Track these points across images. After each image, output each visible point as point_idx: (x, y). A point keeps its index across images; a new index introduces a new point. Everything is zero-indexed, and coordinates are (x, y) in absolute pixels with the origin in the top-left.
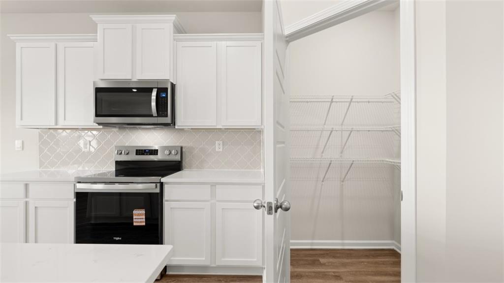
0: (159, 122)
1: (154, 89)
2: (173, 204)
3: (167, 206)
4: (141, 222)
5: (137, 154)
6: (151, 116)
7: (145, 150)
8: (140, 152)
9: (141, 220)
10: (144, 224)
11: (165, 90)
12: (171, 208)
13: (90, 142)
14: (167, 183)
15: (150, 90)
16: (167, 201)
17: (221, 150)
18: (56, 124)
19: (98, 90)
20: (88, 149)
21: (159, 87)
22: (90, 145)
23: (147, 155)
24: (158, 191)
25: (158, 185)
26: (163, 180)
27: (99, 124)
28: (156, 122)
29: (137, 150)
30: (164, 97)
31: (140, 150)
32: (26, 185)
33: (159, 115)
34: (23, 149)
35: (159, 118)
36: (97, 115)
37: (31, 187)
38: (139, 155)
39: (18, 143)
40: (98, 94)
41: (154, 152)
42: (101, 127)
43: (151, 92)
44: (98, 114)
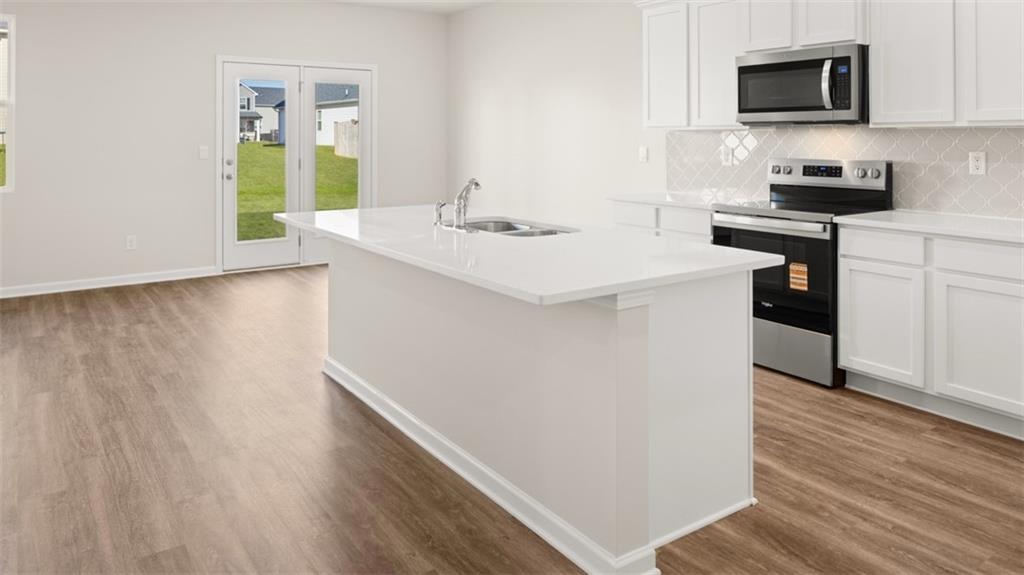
0: (835, 119)
1: (827, 62)
2: (855, 264)
3: (843, 265)
4: (801, 285)
5: (804, 174)
6: (823, 108)
7: (819, 167)
8: (809, 170)
9: (802, 282)
10: (806, 288)
11: (846, 60)
12: (851, 270)
13: (733, 150)
14: (844, 226)
15: (820, 63)
16: (844, 256)
17: (982, 171)
18: (689, 124)
19: (743, 71)
20: (729, 164)
21: (836, 56)
22: (733, 155)
23: (822, 176)
24: (827, 236)
25: (828, 226)
26: (837, 219)
27: (744, 123)
28: (831, 119)
29: (805, 167)
30: (844, 74)
31: (809, 167)
32: (657, 210)
33: (835, 106)
34: (648, 158)
35: (835, 112)
36: (741, 111)
37: (663, 213)
38: (809, 175)
39: (642, 151)
40: (742, 76)
41: (835, 171)
42: (747, 127)
43: (822, 66)
44: (742, 107)
